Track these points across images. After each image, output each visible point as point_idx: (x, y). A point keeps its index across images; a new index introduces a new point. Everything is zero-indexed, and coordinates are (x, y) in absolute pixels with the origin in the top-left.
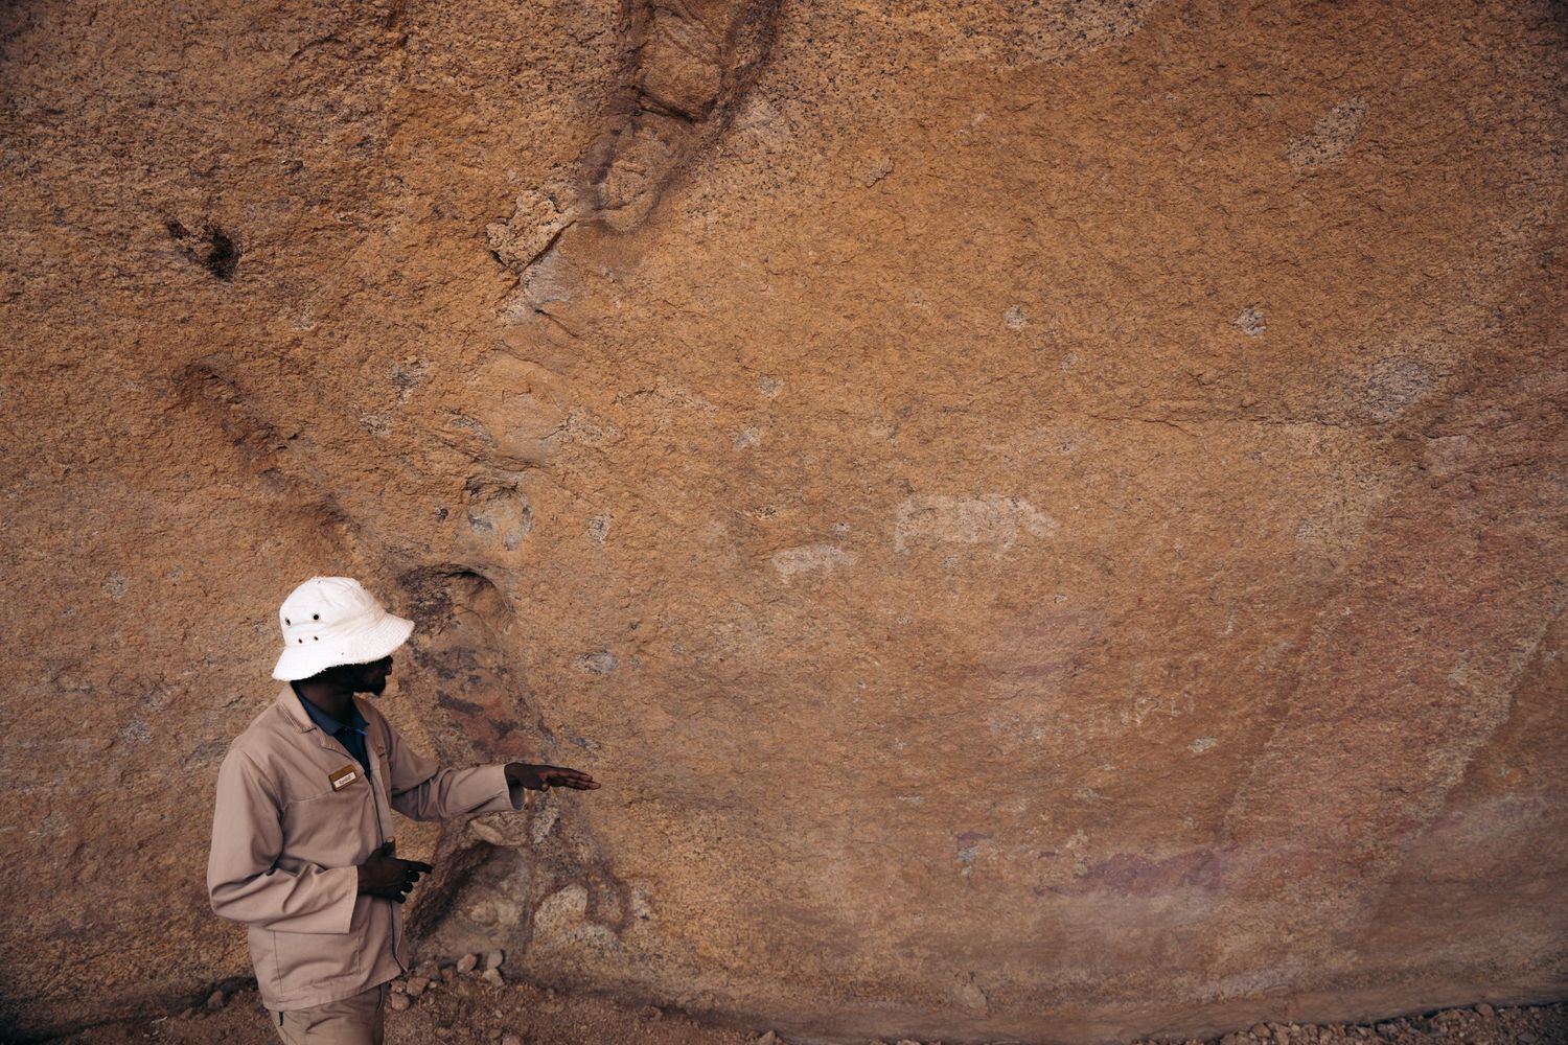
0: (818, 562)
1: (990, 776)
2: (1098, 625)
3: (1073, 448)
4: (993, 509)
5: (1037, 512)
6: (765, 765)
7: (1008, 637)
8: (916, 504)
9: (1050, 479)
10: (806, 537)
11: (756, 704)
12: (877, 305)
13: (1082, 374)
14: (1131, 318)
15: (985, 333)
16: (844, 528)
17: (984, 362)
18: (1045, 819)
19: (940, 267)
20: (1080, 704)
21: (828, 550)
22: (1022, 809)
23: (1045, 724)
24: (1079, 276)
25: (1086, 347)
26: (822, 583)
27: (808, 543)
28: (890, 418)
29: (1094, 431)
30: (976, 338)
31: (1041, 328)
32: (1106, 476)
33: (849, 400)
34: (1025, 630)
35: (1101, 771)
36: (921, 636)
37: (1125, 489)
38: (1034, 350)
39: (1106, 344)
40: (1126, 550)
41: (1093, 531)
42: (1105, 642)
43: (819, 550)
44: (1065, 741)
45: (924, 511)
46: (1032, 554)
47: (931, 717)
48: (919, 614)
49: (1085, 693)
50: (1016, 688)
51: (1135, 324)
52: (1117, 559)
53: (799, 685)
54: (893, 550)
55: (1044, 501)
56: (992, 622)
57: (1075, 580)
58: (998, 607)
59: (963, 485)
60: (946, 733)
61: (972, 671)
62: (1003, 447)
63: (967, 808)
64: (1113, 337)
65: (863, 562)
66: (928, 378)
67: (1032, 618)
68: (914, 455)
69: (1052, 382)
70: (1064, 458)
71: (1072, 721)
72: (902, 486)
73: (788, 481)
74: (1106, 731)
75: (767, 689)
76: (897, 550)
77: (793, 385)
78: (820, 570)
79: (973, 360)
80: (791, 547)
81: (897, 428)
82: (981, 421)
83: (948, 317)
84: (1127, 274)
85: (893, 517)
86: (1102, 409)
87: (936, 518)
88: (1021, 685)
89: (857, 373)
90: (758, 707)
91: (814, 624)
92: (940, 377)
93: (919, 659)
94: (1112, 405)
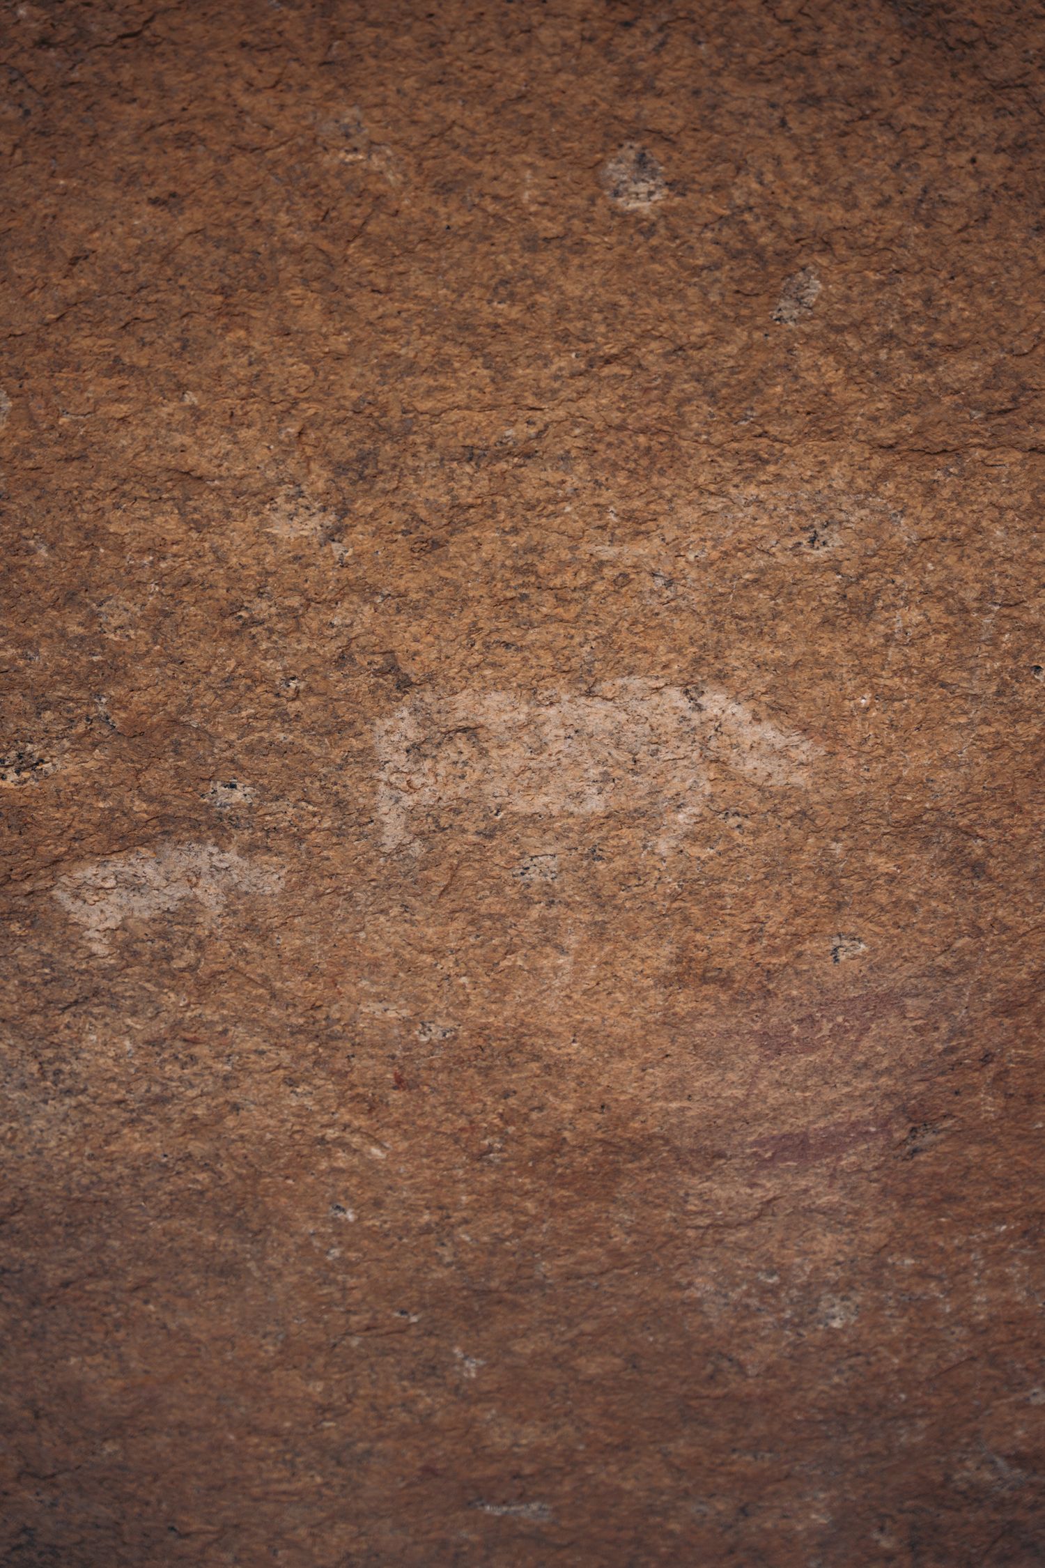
0: (181, 891)
1: (721, 1436)
2: (960, 1014)
3: (836, 540)
4: (637, 720)
5: (757, 719)
6: (109, 1448)
7: (716, 1059)
8: (424, 718)
9: (784, 628)
10: (137, 825)
11: (66, 1284)
12: (240, 161)
13: (840, 330)
14: (965, 157)
15: (555, 229)
16: (238, 795)
17: (561, 312)
18: (886, 1543)
19: (405, 42)
20: (939, 1229)
21: (204, 856)
22: (820, 1519)
23: (850, 1285)
24: (805, 42)
25: (842, 251)
26: (200, 946)
27: (146, 841)
28: (321, 485)
29: (889, 488)
30: (533, 244)
31: (711, 205)
32: (936, 612)
33: (200, 442)
34: (764, 1038)
35: (1023, 1405)
36: (485, 1072)
37: (994, 642)
38: (696, 271)
39: (898, 240)
40: (1017, 808)
41: (916, 761)
42: (987, 1058)
43: (179, 859)
44: (909, 1329)
45: (450, 736)
46: (756, 833)
47: (541, 1286)
48: (470, 1012)
49: (950, 1198)
50: (759, 1193)
51: (977, 175)
52: (993, 834)
53: (175, 1224)
54: (377, 846)
55: (771, 689)
56: (670, 1021)
57: (882, 897)
58: (680, 980)
59: (548, 659)
60: (588, 1327)
61: (636, 1157)
62: (641, 550)
63: (674, 1526)
64: (917, 218)
65: (303, 884)
66: (411, 368)
67: (777, 1005)
68: (402, 584)
69: (759, 359)
70: (815, 568)
71: (923, 1275)
72: (381, 673)
73: (65, 675)
74: (1021, 1296)
75: (89, 1241)
76: (390, 845)
77: (37, 406)
78: (189, 911)
79: (531, 308)
80: (102, 856)
81: (343, 512)
82: (572, 481)
83: (444, 189)
84: (941, 25)
85: (366, 757)
86: (907, 424)
87: (483, 753)
88: (770, 1186)
89: (211, 363)
90: (70, 1292)
91: (193, 1059)
92: (446, 363)
93: (490, 1132)
94: (932, 412)
